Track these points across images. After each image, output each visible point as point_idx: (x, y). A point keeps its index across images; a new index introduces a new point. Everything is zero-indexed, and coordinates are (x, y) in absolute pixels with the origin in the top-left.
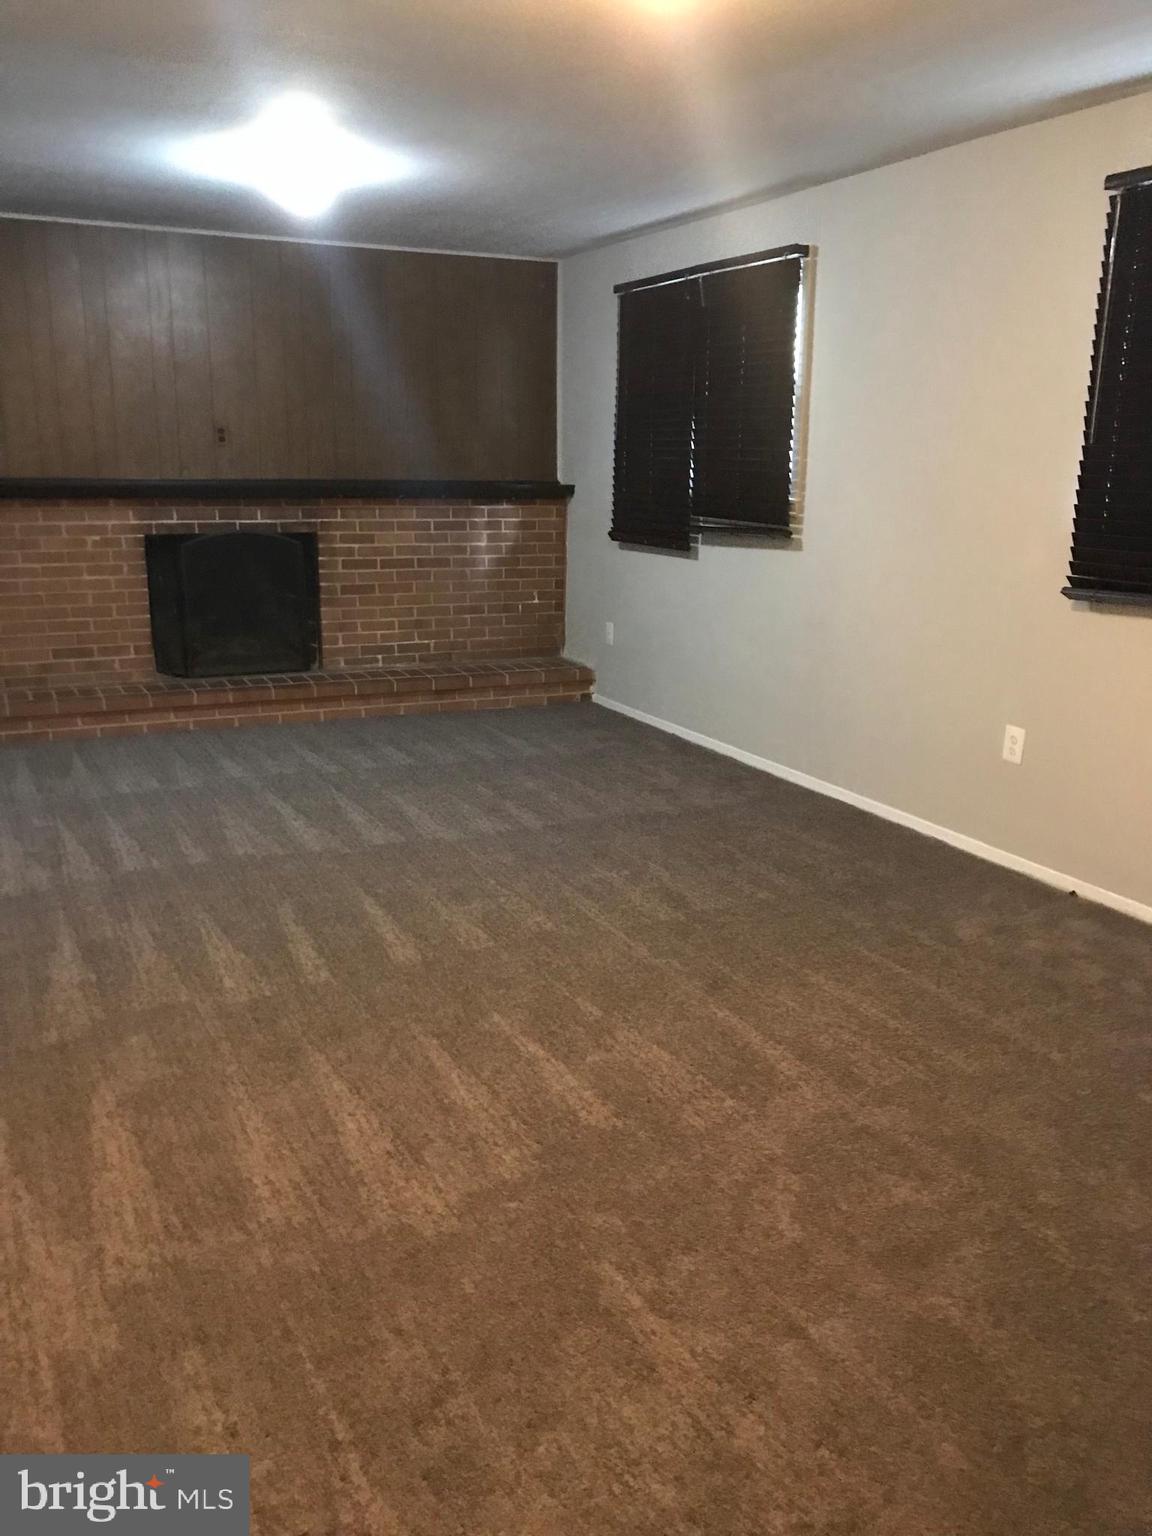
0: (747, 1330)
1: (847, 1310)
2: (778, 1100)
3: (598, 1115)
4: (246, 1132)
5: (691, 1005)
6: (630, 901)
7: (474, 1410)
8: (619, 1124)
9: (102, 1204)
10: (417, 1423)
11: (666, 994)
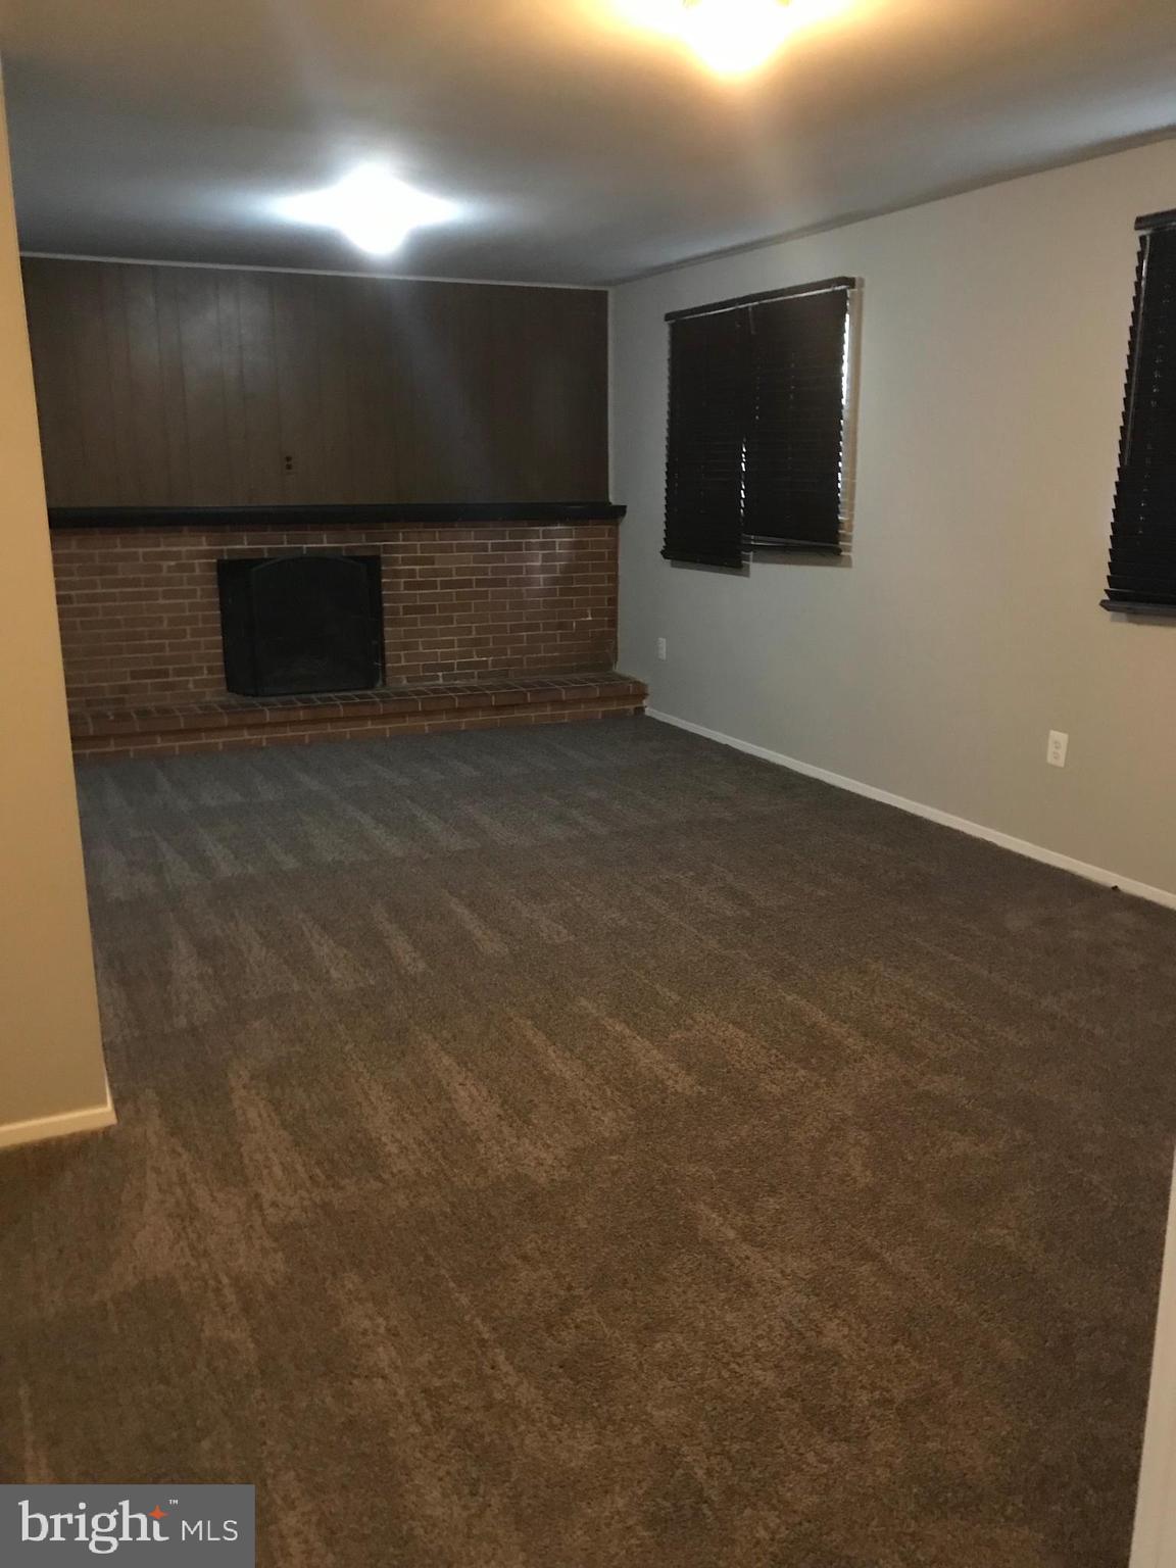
0: (830, 1256)
1: (915, 1239)
2: (846, 1070)
3: (684, 1084)
4: (370, 1100)
5: (762, 990)
6: (697, 899)
7: (597, 1317)
8: (704, 1091)
9: (251, 1159)
10: (549, 1327)
11: (738, 981)
